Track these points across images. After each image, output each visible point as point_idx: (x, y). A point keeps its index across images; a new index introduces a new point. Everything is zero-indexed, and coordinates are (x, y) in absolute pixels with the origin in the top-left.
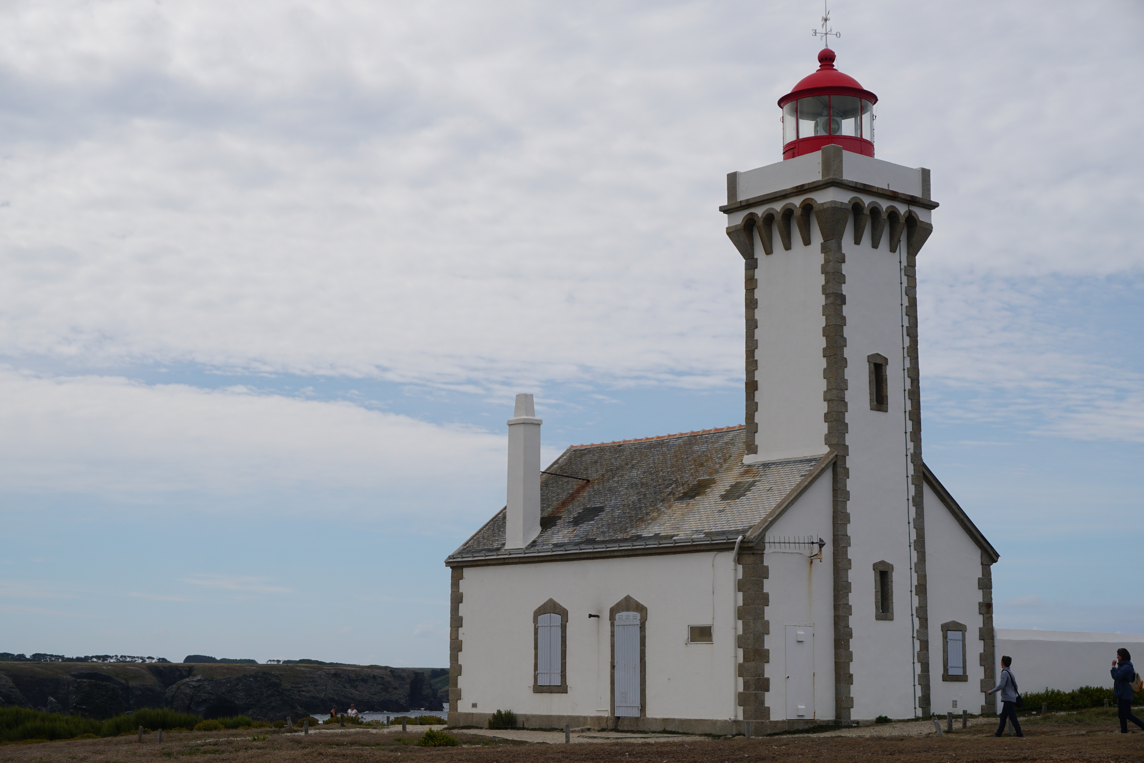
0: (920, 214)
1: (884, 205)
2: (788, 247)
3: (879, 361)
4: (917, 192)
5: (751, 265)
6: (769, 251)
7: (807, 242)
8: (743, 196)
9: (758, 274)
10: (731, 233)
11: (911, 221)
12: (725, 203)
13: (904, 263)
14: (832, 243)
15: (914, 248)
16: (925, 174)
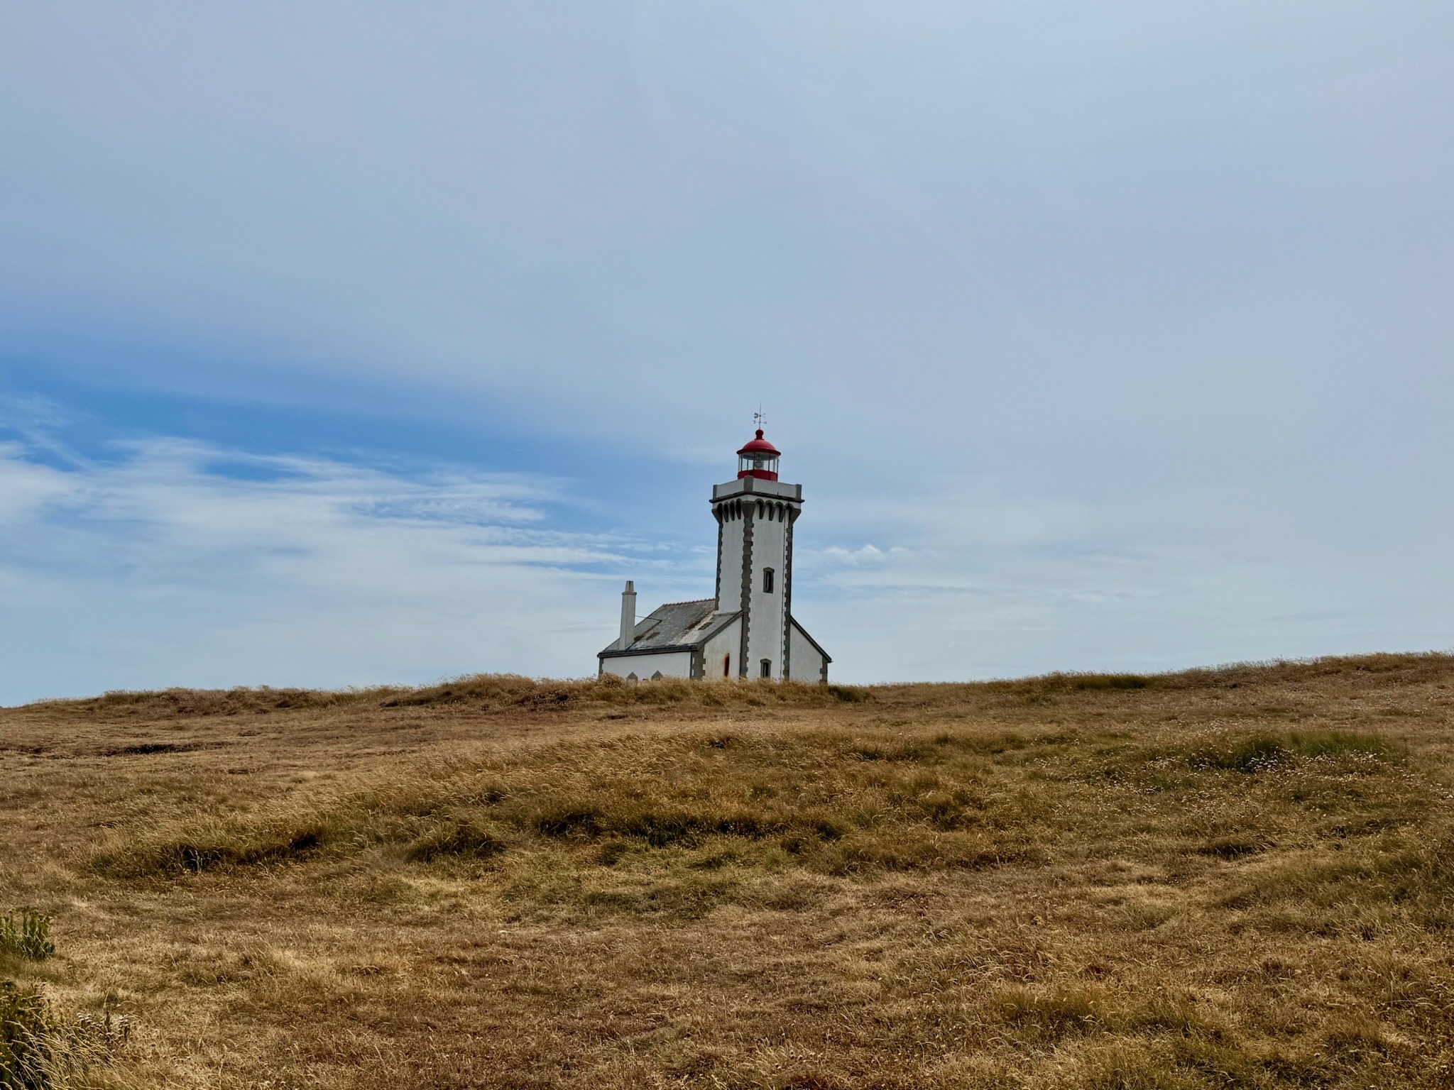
0: (795, 505)
1: (775, 501)
2: (733, 520)
3: (769, 571)
4: (793, 495)
5: (721, 527)
6: (727, 521)
7: (740, 518)
8: (718, 496)
9: (724, 530)
10: (713, 511)
11: (790, 508)
12: (712, 498)
13: (787, 527)
14: (748, 519)
15: (792, 520)
16: (799, 487)
